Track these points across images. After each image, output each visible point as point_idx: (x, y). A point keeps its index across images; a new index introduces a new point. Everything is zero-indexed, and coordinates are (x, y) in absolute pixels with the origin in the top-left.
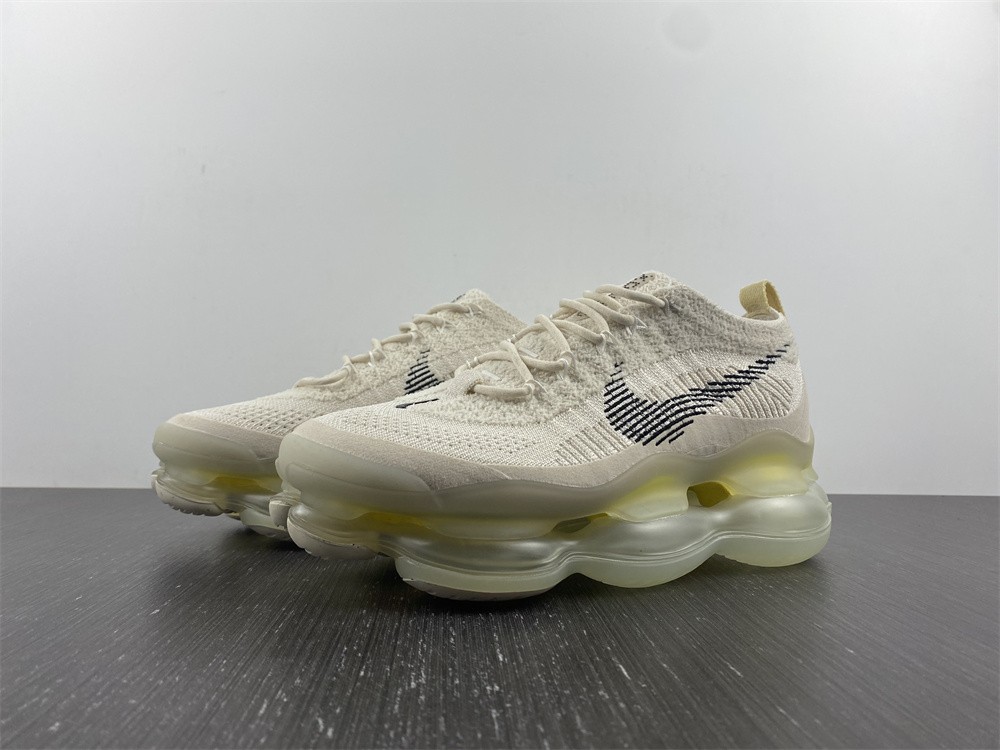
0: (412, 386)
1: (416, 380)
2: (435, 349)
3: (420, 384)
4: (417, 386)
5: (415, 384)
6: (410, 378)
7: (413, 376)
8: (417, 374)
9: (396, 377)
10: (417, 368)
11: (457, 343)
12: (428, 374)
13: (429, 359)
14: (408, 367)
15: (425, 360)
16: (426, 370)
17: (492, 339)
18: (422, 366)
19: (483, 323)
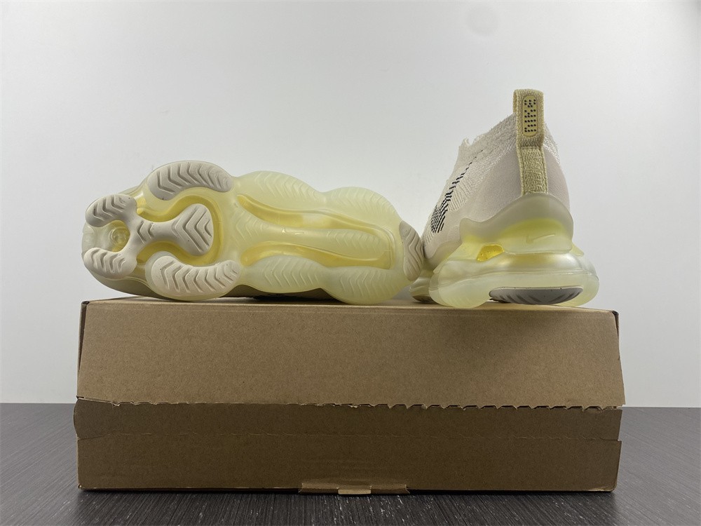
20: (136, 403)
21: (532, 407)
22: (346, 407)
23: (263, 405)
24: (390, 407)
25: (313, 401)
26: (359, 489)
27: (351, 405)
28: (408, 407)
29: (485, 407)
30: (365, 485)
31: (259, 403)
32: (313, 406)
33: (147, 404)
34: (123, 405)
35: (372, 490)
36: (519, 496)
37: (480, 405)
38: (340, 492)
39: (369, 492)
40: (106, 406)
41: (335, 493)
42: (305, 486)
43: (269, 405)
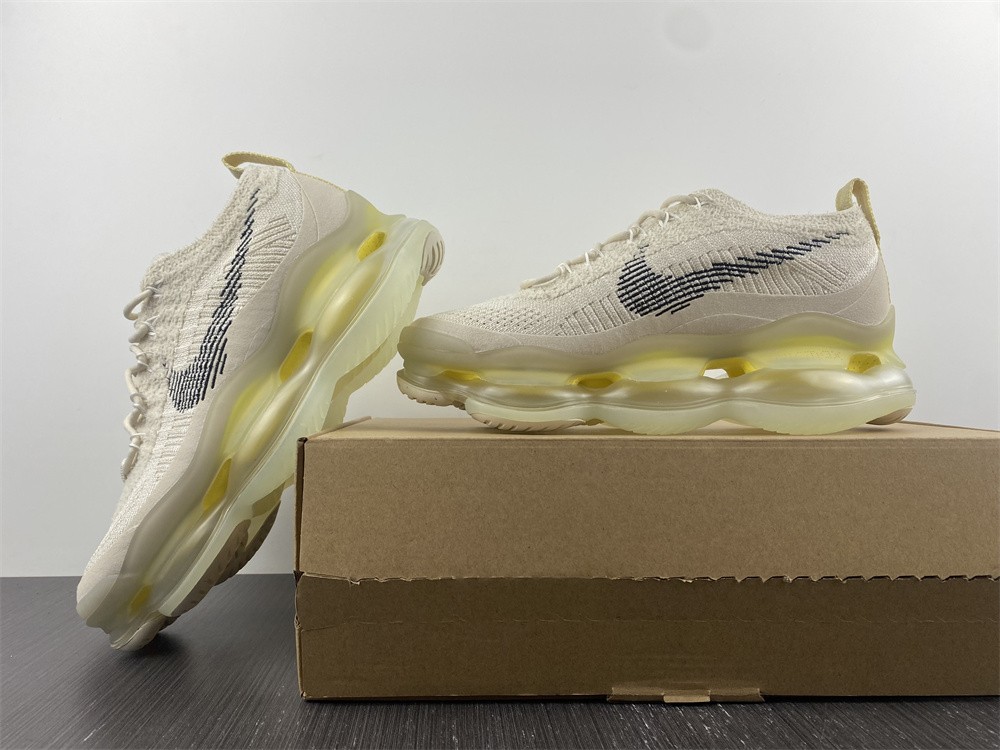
0: (625, 281)
1: (630, 276)
2: (654, 244)
3: (634, 279)
4: (631, 281)
5: (629, 280)
6: (624, 273)
7: (627, 271)
8: (632, 269)
9: (608, 273)
10: (631, 264)
11: (680, 235)
12: (644, 269)
13: (646, 254)
14: (623, 263)
15: (642, 255)
16: (643, 264)
17: (722, 227)
18: (638, 261)
19: (712, 213)
20: (382, 580)
21: (943, 578)
22: (675, 582)
23: (558, 580)
24: (739, 581)
25: (628, 573)
26: (691, 694)
27: (683, 578)
28: (764, 580)
29: (875, 577)
30: (702, 689)
31: (553, 576)
32: (629, 580)
33: (397, 581)
34: (364, 582)
35: (711, 696)
36: (894, 704)
37: (867, 575)
38: (667, 699)
39: (708, 699)
40: (341, 585)
41: (659, 702)
42: (617, 691)
43: (567, 579)
